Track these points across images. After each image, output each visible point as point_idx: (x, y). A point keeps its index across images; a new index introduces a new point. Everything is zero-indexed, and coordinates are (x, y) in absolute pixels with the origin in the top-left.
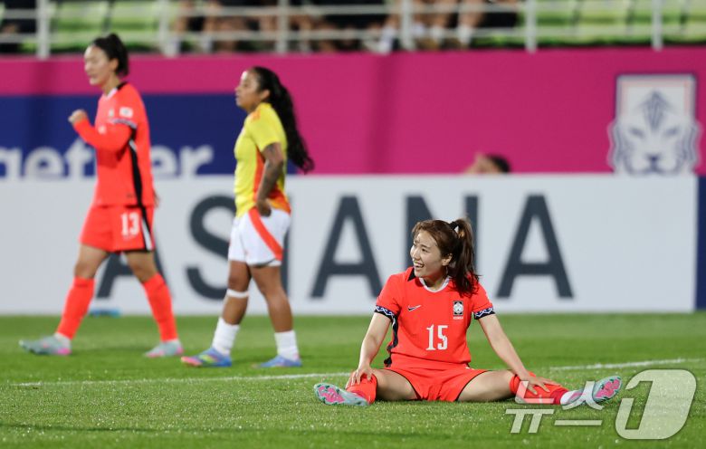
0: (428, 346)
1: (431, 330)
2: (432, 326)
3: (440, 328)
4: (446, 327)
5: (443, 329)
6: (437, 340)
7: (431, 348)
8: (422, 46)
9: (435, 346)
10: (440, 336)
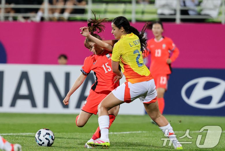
0: (105, 72)
1: (103, 66)
2: (103, 65)
3: (106, 64)
4: (108, 63)
5: (107, 64)
6: (107, 69)
7: (106, 72)
8: (51, 20)
9: (107, 71)
10: (107, 67)
